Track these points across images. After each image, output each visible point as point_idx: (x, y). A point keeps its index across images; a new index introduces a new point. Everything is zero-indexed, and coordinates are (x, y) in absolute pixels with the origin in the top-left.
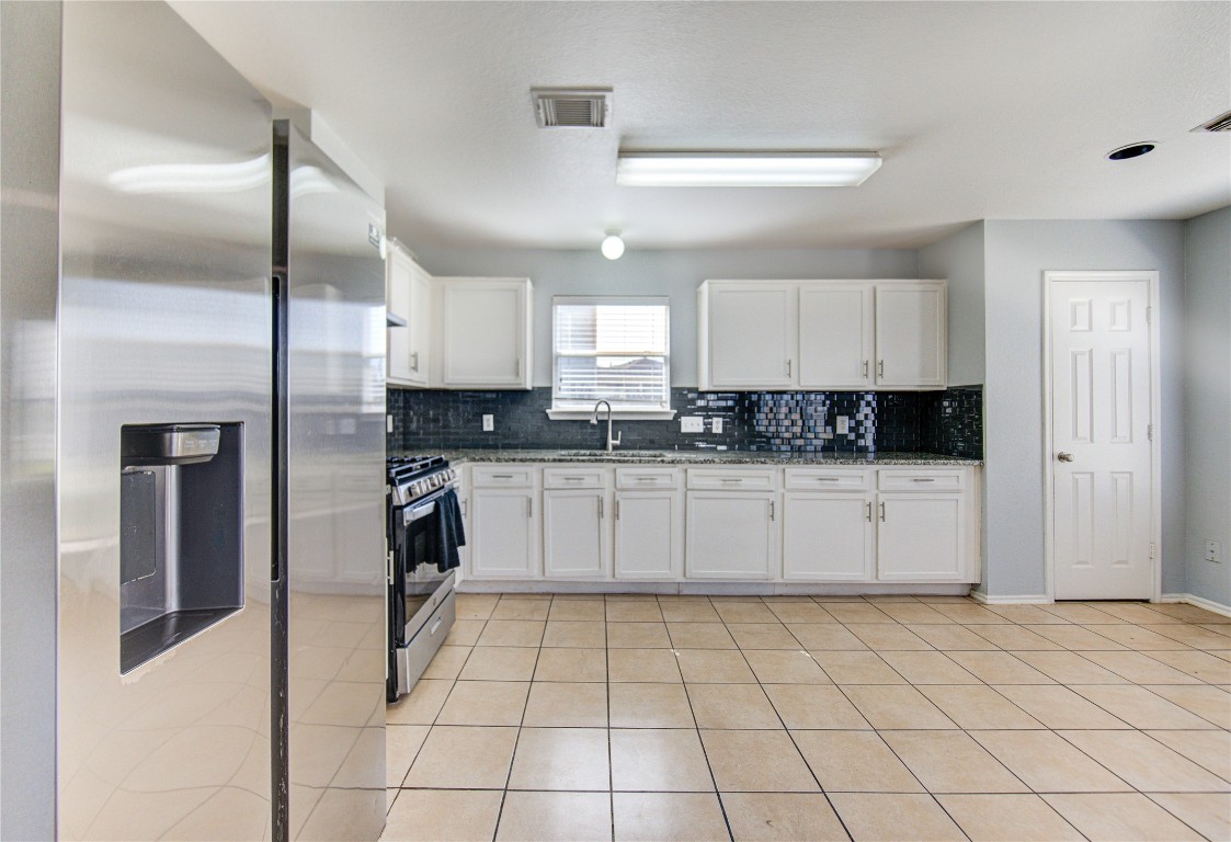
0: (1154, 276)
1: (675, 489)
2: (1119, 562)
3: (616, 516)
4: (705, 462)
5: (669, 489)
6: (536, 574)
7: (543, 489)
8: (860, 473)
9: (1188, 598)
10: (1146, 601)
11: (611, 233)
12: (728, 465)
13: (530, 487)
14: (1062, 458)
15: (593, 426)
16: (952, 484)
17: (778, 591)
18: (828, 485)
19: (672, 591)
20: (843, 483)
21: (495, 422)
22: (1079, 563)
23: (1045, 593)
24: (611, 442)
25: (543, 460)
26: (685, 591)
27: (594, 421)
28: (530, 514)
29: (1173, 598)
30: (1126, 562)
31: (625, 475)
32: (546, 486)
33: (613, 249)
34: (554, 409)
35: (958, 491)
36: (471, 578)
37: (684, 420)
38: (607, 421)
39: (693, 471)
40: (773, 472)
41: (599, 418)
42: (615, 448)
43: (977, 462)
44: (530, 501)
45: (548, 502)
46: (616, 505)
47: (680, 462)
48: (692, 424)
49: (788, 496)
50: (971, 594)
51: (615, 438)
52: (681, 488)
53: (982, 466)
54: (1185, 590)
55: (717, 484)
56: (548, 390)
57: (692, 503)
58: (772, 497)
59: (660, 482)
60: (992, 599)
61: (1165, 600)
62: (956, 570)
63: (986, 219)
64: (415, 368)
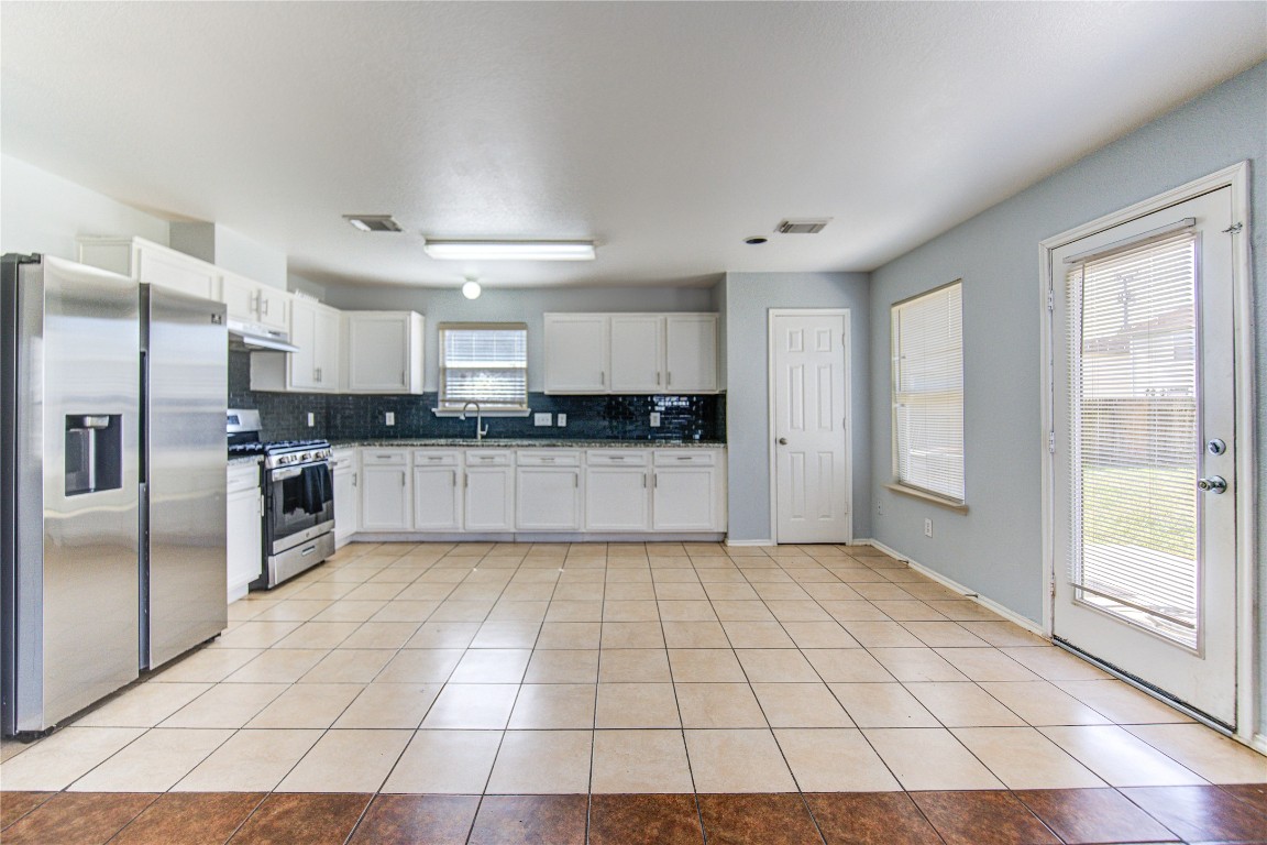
0: (847, 312)
1: (509, 466)
2: (823, 516)
3: (466, 485)
4: (529, 445)
5: (505, 466)
6: (409, 528)
7: (414, 466)
8: (639, 453)
9: (871, 542)
10: (843, 544)
11: (469, 279)
12: (545, 448)
13: (405, 465)
14: (782, 442)
15: (462, 421)
16: (705, 461)
17: (587, 539)
18: (618, 461)
19: (510, 539)
20: (628, 461)
21: (396, 418)
22: (795, 517)
23: (770, 537)
24: (480, 432)
25: (413, 445)
26: (519, 539)
27: (463, 418)
28: (404, 484)
29: (860, 542)
30: (828, 516)
31: (473, 456)
32: (416, 463)
33: (471, 291)
34: (440, 408)
35: (711, 466)
36: (362, 530)
37: (537, 416)
38: (476, 418)
39: (521, 452)
40: (577, 454)
41: (467, 415)
42: (483, 437)
43: (722, 445)
44: (404, 475)
45: (418, 476)
46: (466, 477)
47: (511, 446)
48: (542, 419)
49: (590, 470)
50: (722, 539)
51: (483, 429)
52: (512, 463)
53: (726, 448)
54: (870, 536)
55: (538, 461)
56: (435, 394)
57: (521, 476)
58: (577, 470)
59: (498, 460)
60: (731, 543)
61: (855, 543)
62: (711, 523)
63: (728, 271)
64: (319, 379)
